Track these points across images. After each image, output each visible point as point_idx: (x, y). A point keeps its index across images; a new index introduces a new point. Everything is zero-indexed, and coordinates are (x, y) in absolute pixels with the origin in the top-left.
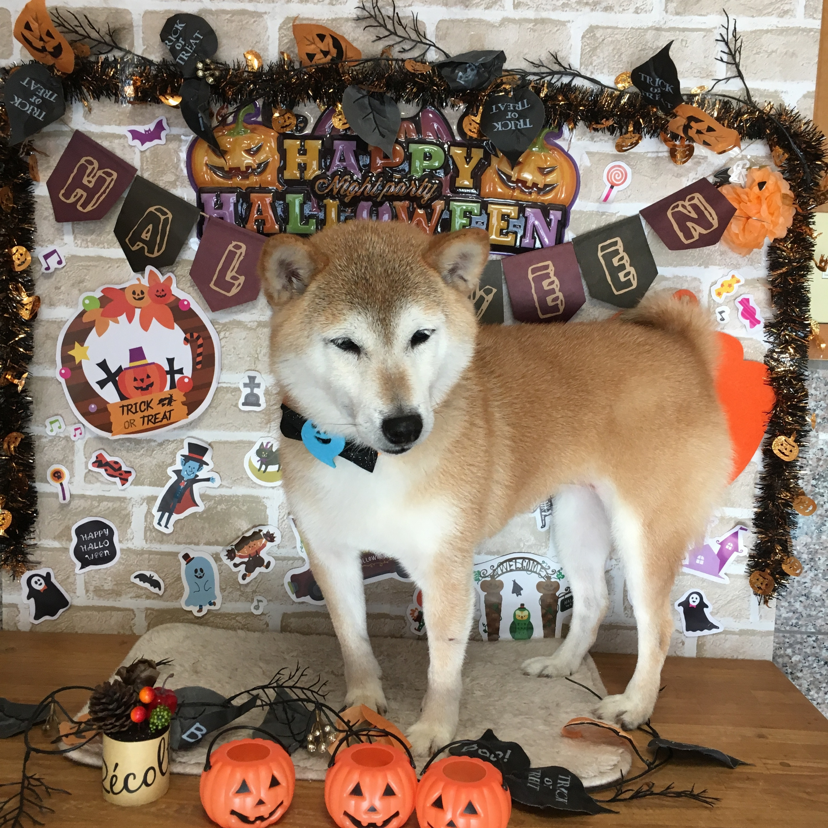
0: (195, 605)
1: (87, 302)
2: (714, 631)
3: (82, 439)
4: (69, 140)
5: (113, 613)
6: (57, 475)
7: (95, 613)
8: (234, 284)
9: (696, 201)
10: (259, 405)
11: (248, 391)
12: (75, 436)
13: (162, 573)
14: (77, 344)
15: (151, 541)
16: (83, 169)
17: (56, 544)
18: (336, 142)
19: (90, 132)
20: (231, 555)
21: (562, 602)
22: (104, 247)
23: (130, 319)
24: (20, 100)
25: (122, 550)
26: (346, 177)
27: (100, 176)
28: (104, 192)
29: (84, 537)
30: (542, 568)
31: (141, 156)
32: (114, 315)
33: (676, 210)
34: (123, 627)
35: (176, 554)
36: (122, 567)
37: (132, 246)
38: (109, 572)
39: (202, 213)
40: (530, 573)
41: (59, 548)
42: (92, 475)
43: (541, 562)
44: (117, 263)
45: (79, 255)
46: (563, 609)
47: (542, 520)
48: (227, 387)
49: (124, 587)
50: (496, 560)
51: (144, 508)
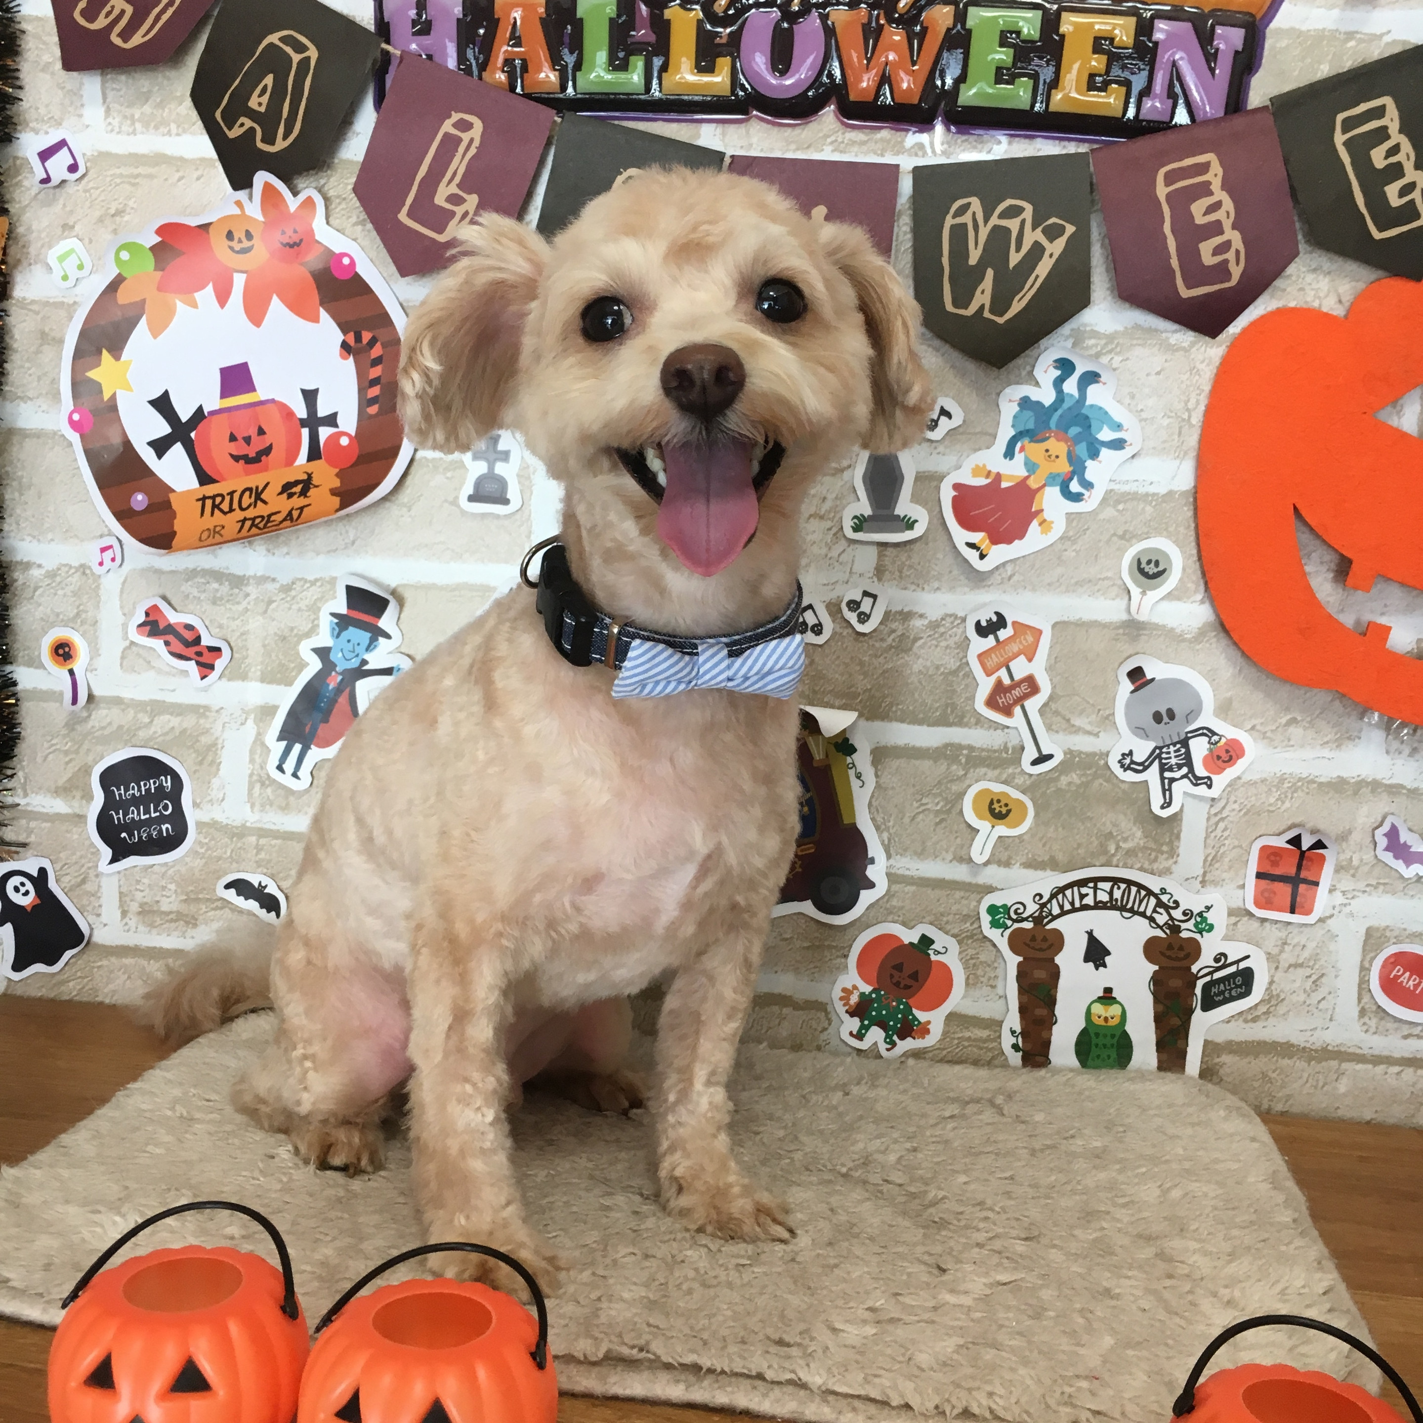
3: (115, 571)
6: (63, 652)
7: (141, 962)
8: (453, 214)
10: (506, 502)
11: (480, 468)
12: (101, 564)
13: (285, 879)
15: (263, 806)
17: (59, 806)
21: (1206, 988)
22: (169, 133)
23: (223, 298)
25: (199, 824)
28: (171, 3)
29: (119, 793)
30: (1160, 904)
32: (188, 290)
36: (198, 863)
37: (230, 129)
38: (170, 872)
39: (384, 46)
40: (1129, 915)
41: (67, 815)
42: (138, 655)
43: (1157, 891)
44: (197, 169)
45: (114, 150)
46: (1209, 1004)
47: (1164, 791)
48: (434, 459)
49: (203, 908)
50: (1047, 882)
51: (249, 731)
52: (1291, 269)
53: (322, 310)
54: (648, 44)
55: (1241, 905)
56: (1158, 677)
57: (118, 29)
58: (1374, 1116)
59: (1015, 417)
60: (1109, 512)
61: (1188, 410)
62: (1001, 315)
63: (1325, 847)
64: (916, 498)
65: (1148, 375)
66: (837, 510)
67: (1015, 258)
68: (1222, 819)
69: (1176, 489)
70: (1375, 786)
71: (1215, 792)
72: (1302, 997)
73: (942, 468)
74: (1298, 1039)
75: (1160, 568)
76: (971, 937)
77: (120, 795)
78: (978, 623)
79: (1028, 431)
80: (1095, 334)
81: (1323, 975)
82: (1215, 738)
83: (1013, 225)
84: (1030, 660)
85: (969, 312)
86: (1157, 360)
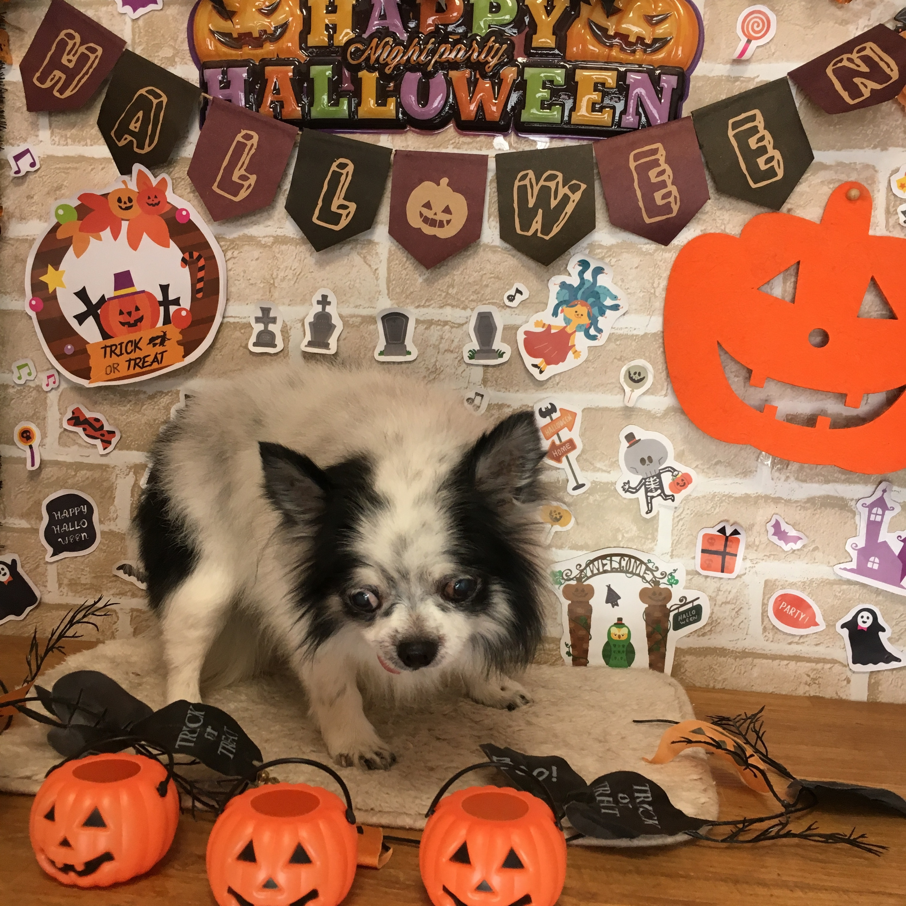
1: (61, 212)
2: (894, 665)
3: (56, 389)
4: (47, 10)
6: (26, 435)
8: (242, 186)
9: (868, 52)
10: (275, 346)
11: (260, 327)
12: (48, 385)
14: (50, 267)
17: (23, 524)
21: (676, 616)
22: (86, 145)
23: (116, 235)
25: (103, 533)
26: (387, 39)
27: (83, 54)
28: (86, 73)
29: (57, 515)
30: (648, 569)
31: (133, 26)
32: (96, 230)
33: (839, 65)
34: (103, 633)
36: (102, 555)
37: (119, 141)
38: (86, 561)
39: (205, 95)
40: (631, 575)
41: (27, 529)
42: (68, 436)
43: (646, 561)
44: (101, 164)
45: (56, 155)
46: (677, 626)
47: (648, 503)
48: (234, 323)
49: (104, 580)
50: (584, 557)
51: (131, 479)
53: (171, 240)
54: (350, 91)
55: (693, 568)
56: (642, 439)
57: (57, 88)
58: (774, 690)
59: (558, 293)
60: (612, 346)
61: (654, 288)
62: (547, 235)
63: (739, 534)
64: (504, 340)
65: (631, 268)
66: (460, 347)
67: (554, 203)
68: (681, 519)
69: (648, 332)
70: (767, 498)
71: (676, 504)
73: (518, 322)
74: (730, 646)
75: (642, 377)
77: (58, 517)
78: (540, 409)
79: (565, 301)
80: (601, 246)
81: (741, 608)
82: (676, 473)
83: (552, 185)
84: (570, 430)
85: (530, 233)
86: (636, 260)
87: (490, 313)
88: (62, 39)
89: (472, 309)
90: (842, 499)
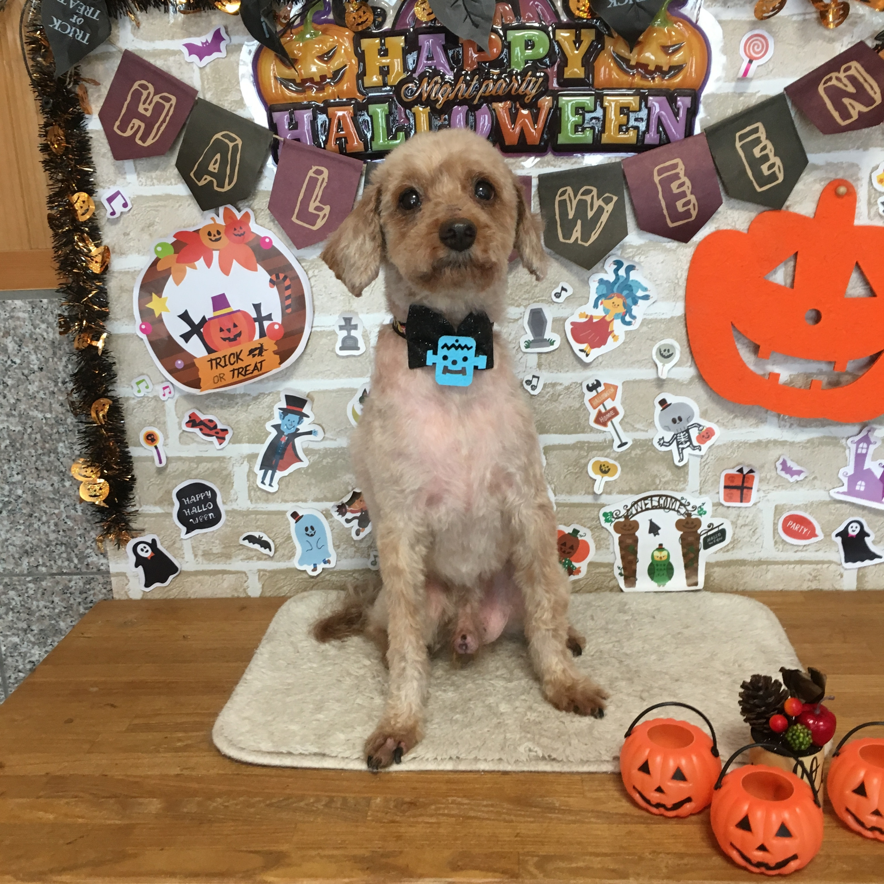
0: (309, 565)
1: (159, 249)
2: (877, 561)
3: (172, 398)
4: (119, 62)
5: (225, 576)
6: (151, 438)
7: (207, 577)
8: (318, 216)
9: (853, 72)
10: (358, 349)
11: (344, 333)
12: (164, 395)
13: (271, 533)
14: (154, 296)
15: (256, 500)
16: (137, 95)
17: (158, 510)
18: (421, 37)
19: (141, 50)
20: (341, 509)
21: (705, 539)
22: (171, 184)
23: (209, 263)
24: (60, 21)
25: (227, 512)
26: (435, 79)
27: (157, 103)
28: (164, 121)
29: (186, 501)
30: (681, 504)
31: (201, 73)
32: (191, 260)
33: (829, 84)
34: (236, 590)
35: (284, 513)
36: (229, 530)
37: (199, 182)
38: (216, 535)
39: (275, 136)
40: (668, 510)
41: (162, 513)
42: (188, 436)
43: (679, 498)
45: (144, 194)
46: (706, 546)
47: (679, 454)
48: (321, 331)
49: (233, 550)
50: (629, 499)
51: (246, 466)
52: (721, 209)
53: (258, 265)
54: (405, 126)
55: (718, 501)
56: (673, 403)
57: (139, 136)
59: (597, 288)
60: (645, 329)
61: (677, 279)
62: (586, 242)
63: (754, 472)
64: (553, 330)
65: (657, 263)
66: (517, 338)
67: (590, 214)
68: (707, 464)
70: (776, 442)
71: (703, 452)
72: (748, 539)
73: (565, 315)
74: (748, 558)
75: (670, 353)
76: (596, 527)
79: (604, 295)
80: (631, 246)
81: (757, 528)
82: (701, 428)
83: (588, 198)
84: (613, 400)
85: (572, 241)
86: (661, 257)
87: (541, 309)
88: (137, 90)
89: (526, 307)
90: (836, 438)
